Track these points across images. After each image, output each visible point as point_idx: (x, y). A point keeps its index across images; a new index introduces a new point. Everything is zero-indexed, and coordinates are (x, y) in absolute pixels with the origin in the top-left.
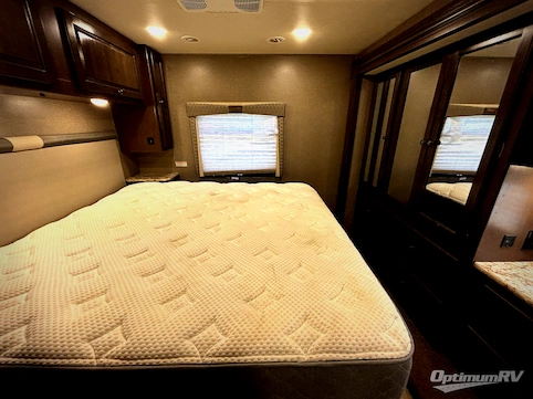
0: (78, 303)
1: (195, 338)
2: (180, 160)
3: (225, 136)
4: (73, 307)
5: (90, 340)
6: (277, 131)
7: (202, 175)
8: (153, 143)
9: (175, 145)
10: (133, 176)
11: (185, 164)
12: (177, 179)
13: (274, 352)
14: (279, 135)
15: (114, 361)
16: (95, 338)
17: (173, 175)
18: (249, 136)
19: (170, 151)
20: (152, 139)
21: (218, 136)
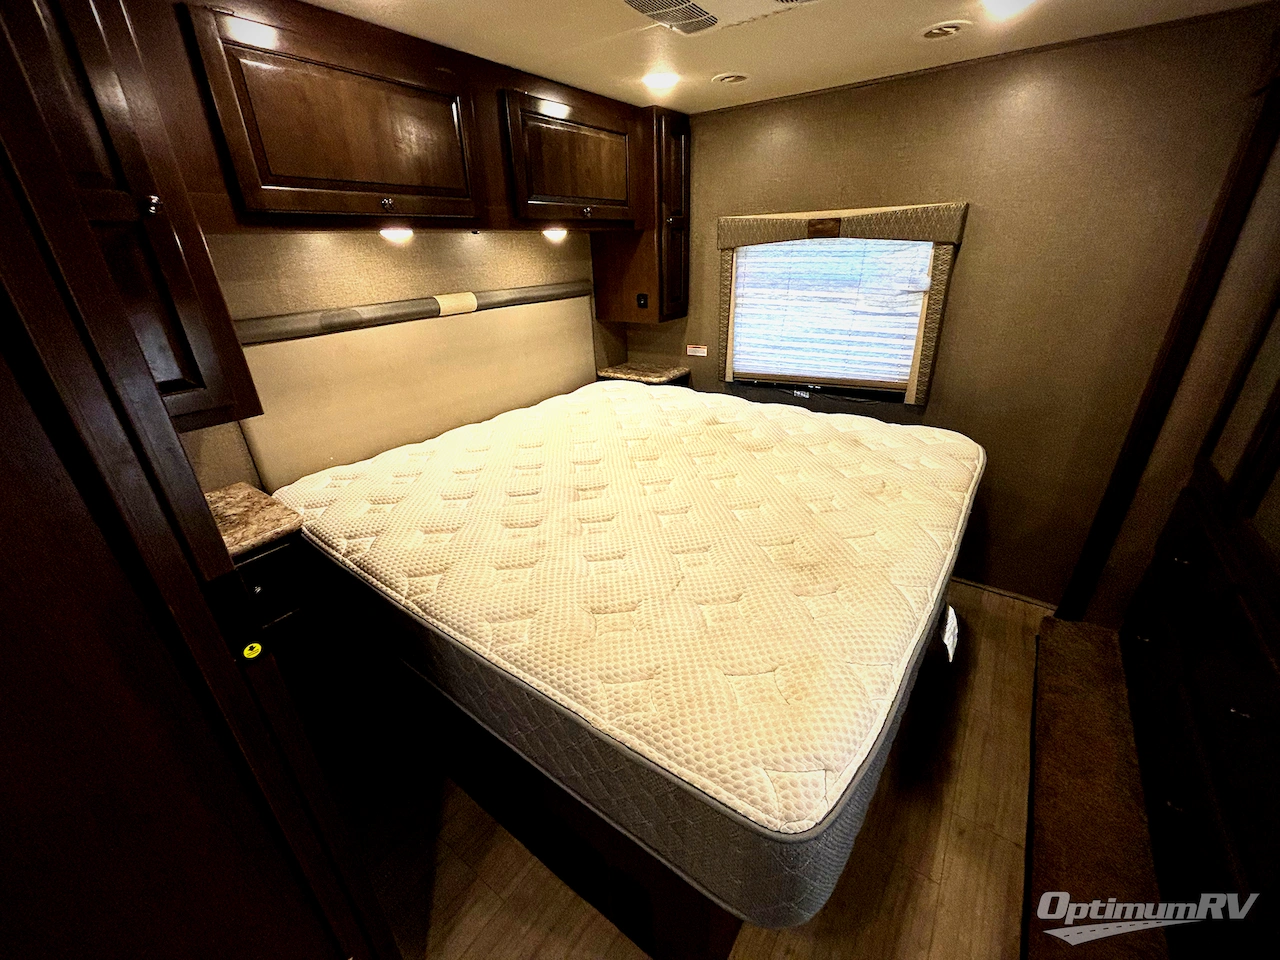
0: (426, 532)
1: (497, 625)
2: (697, 344)
3: (793, 293)
4: (419, 533)
5: (410, 576)
6: (925, 281)
7: (729, 378)
8: (645, 306)
9: (691, 311)
10: (611, 365)
11: (702, 352)
12: (683, 381)
13: (568, 691)
14: (930, 293)
15: (417, 609)
16: (415, 576)
17: (675, 373)
18: (849, 293)
19: (677, 323)
20: (645, 297)
21: (777, 292)
